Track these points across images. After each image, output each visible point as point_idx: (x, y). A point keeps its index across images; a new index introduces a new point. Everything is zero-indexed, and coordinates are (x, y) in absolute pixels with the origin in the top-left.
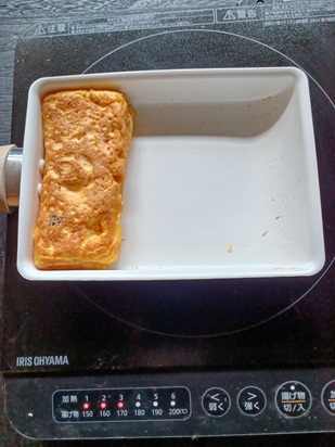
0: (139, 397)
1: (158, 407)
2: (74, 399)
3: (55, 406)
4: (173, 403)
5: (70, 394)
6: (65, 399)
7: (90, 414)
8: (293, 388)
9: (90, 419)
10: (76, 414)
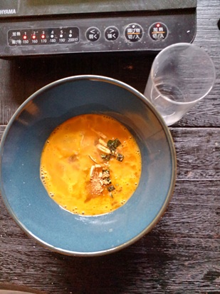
0: (53, 32)
1: (63, 38)
2: (19, 34)
3: (9, 38)
4: (70, 36)
5: (16, 31)
6: (14, 34)
7: (27, 42)
8: (133, 27)
9: (27, 44)
10: (20, 42)
